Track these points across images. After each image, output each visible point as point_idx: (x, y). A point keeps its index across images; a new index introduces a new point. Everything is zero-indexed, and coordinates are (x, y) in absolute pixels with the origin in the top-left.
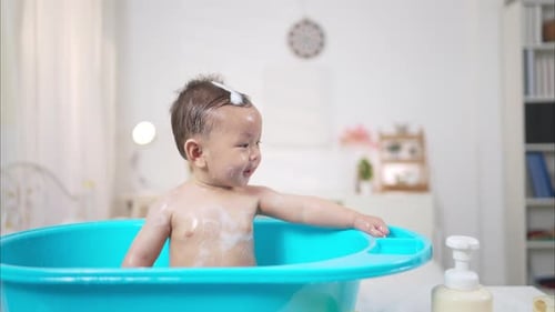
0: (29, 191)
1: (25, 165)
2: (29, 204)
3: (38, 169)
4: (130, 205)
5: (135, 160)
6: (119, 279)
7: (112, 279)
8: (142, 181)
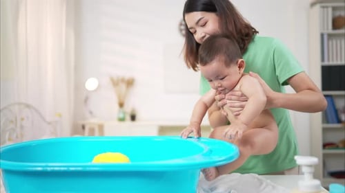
0: (22, 119)
1: (20, 104)
2: (22, 127)
3: (28, 106)
4: (83, 127)
5: (86, 100)
6: (66, 169)
7: (62, 169)
8: (91, 113)
